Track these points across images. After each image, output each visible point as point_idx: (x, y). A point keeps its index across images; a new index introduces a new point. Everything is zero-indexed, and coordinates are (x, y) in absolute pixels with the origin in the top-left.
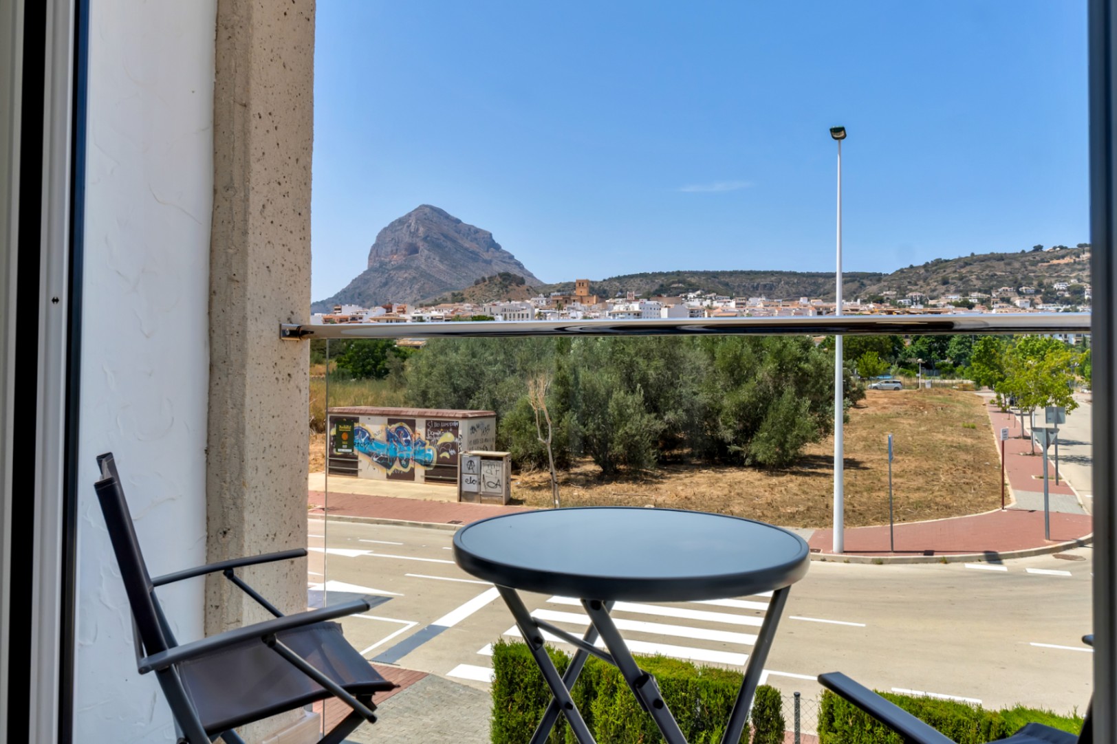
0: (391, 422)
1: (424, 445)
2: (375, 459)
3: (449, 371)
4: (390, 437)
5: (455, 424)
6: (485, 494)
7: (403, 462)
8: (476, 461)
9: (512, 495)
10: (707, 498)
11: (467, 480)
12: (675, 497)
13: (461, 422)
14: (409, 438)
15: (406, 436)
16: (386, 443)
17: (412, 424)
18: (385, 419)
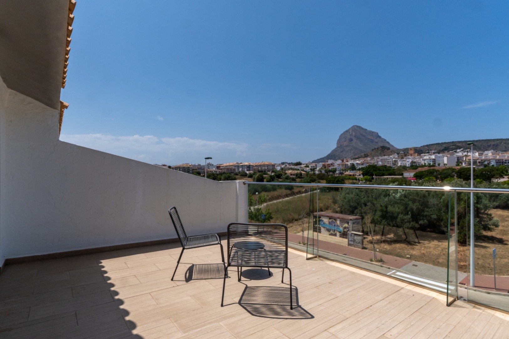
0: (330, 219)
1: (339, 226)
2: (326, 229)
3: (349, 201)
4: (330, 223)
5: (348, 221)
6: (356, 245)
7: (333, 231)
8: (353, 235)
9: (364, 246)
10: (431, 254)
11: (350, 240)
12: (419, 253)
13: (350, 221)
14: (335, 224)
15: (334, 223)
16: (328, 225)
17: (335, 220)
18: (328, 218)
